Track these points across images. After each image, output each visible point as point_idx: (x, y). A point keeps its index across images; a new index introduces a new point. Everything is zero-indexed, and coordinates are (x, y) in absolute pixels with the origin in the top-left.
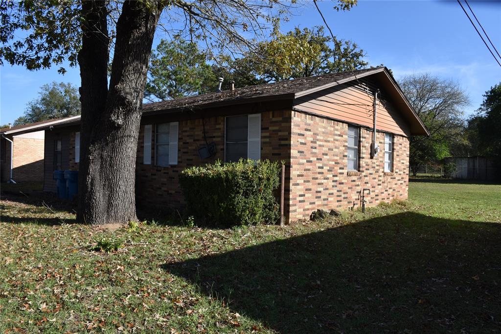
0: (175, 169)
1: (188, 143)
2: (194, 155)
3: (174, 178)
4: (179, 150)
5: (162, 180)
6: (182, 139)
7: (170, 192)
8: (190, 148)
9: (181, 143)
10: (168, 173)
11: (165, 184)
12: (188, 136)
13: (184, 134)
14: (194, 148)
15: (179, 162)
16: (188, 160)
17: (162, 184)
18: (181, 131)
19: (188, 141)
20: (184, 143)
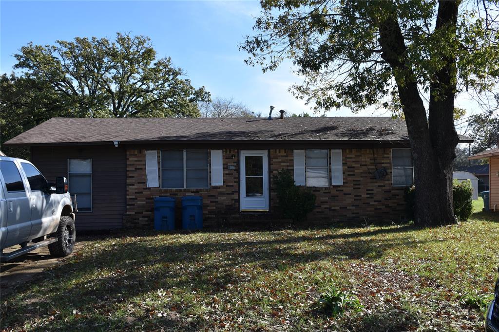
0: (339, 189)
1: (354, 167)
2: (361, 177)
3: (337, 196)
4: (344, 173)
5: (321, 199)
6: (346, 164)
7: (333, 208)
8: (356, 171)
9: (346, 167)
10: (330, 193)
11: (327, 202)
12: (353, 162)
13: (348, 160)
14: (361, 171)
15: (344, 183)
16: (354, 181)
17: (321, 202)
18: (345, 158)
19: (353, 166)
20: (348, 167)
